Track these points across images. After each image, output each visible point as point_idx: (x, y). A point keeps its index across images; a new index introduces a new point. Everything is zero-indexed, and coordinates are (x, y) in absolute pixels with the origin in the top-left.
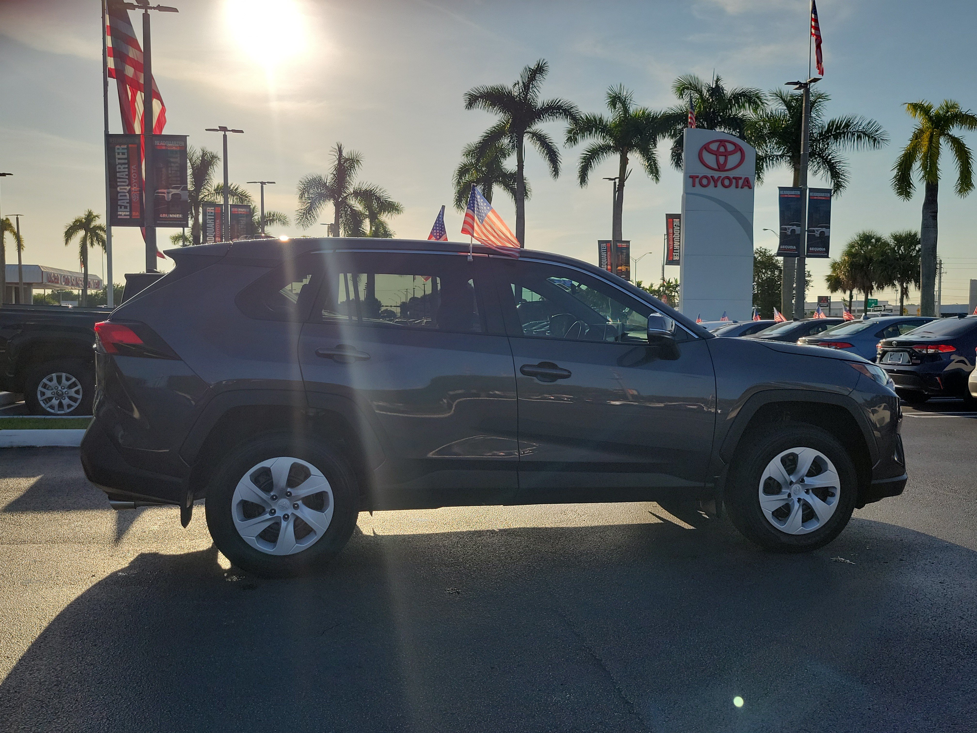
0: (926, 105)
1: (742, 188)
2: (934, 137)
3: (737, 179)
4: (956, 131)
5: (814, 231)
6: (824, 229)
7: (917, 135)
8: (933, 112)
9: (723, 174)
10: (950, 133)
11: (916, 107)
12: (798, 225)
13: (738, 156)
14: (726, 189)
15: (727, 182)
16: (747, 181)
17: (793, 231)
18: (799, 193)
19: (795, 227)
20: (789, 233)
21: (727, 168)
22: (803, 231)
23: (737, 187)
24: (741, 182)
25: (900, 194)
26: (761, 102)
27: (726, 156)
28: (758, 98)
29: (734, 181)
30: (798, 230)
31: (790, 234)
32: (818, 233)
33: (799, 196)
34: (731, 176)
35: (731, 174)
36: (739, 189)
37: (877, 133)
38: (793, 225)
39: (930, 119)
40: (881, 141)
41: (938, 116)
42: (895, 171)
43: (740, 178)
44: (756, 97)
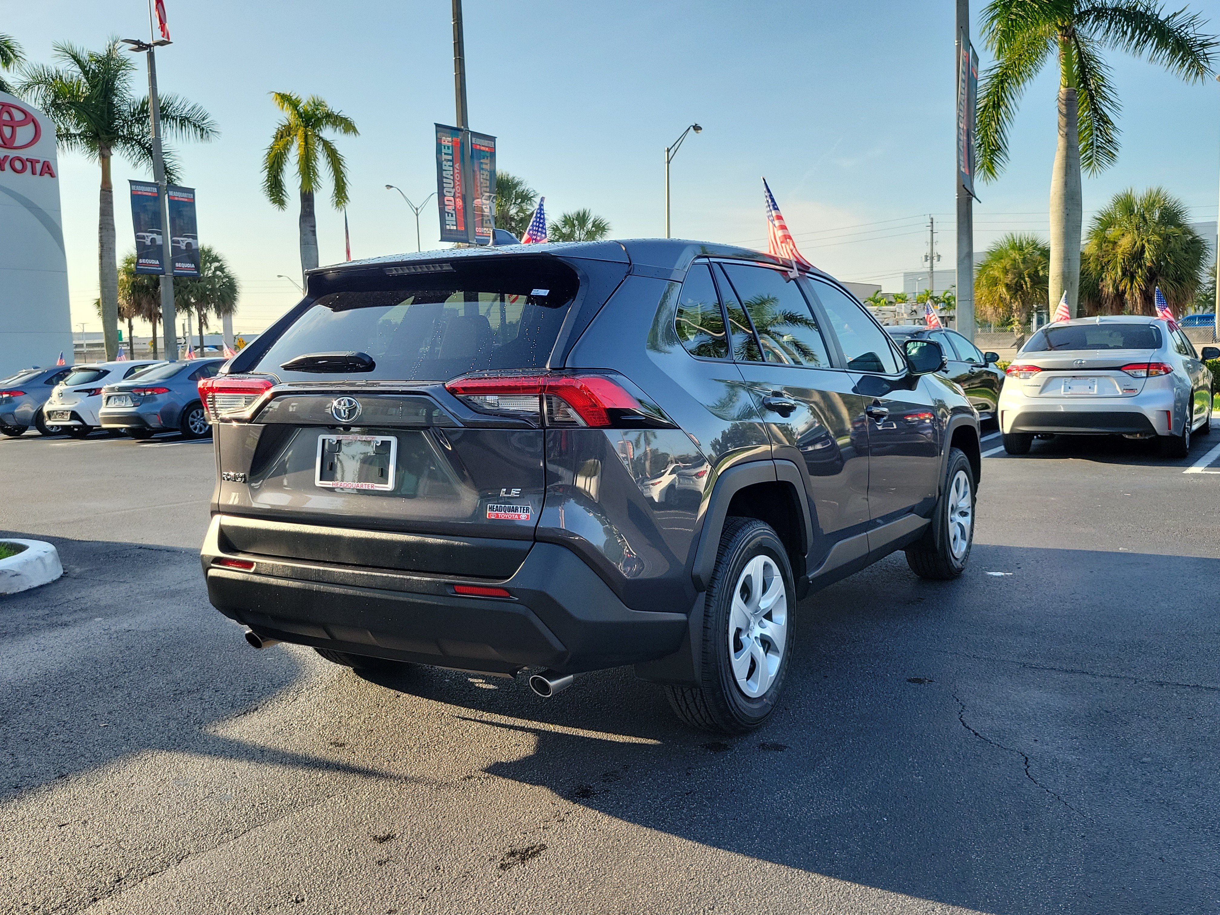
0: (294, 98)
1: (41, 175)
2: (308, 137)
3: (33, 162)
4: (328, 133)
5: (178, 242)
6: (190, 240)
7: (282, 132)
8: (302, 107)
9: (12, 153)
10: (321, 135)
11: (285, 98)
12: (159, 233)
13: (31, 127)
14: (18, 174)
15: (18, 165)
16: (48, 166)
17: (153, 240)
18: (155, 190)
19: (155, 236)
20: (148, 242)
21: (15, 145)
22: (165, 240)
23: (34, 173)
24: (39, 167)
25: (274, 201)
26: (14, 55)
27: (13, 127)
28: (9, 47)
29: (29, 164)
30: (159, 240)
31: (150, 244)
32: (184, 244)
33: (156, 195)
34: (24, 158)
35: (24, 154)
36: (37, 176)
37: (204, 122)
38: (152, 232)
39: (300, 115)
40: (210, 132)
41: (306, 112)
42: (266, 173)
43: (38, 161)
44: (6, 46)
